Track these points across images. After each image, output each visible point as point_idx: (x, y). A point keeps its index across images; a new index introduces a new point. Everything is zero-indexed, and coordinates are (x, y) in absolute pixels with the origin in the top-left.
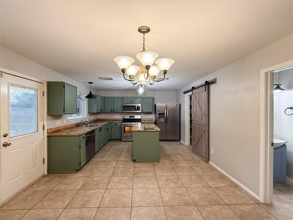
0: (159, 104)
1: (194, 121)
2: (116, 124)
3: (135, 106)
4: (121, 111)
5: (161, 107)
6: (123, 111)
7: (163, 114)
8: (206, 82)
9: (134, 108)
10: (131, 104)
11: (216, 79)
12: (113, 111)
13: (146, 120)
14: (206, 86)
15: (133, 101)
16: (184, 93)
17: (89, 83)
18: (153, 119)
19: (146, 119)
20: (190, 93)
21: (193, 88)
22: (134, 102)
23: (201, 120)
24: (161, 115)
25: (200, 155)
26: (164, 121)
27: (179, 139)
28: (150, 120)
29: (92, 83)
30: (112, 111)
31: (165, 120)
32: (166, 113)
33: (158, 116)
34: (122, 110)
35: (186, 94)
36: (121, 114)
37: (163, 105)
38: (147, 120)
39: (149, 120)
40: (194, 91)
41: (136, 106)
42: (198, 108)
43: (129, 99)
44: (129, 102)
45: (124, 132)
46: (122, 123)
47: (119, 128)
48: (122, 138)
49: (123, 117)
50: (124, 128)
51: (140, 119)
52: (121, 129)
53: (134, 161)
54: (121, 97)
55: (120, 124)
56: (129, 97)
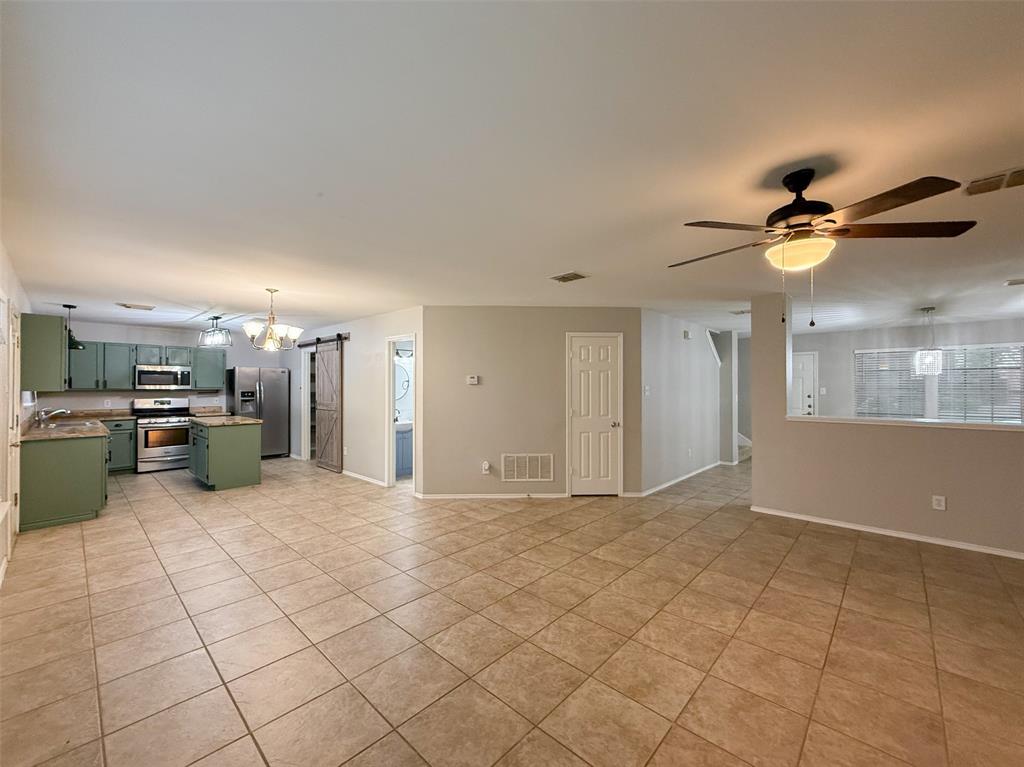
0: (243, 369)
1: (320, 404)
2: (117, 426)
3: (176, 374)
4: (131, 387)
5: (247, 376)
6: (138, 387)
7: (253, 394)
8: (339, 336)
9: (172, 377)
10: (160, 364)
11: (349, 333)
12: (101, 384)
13: (203, 410)
14: (339, 342)
15: (167, 358)
16: (299, 346)
17: (65, 306)
18: (221, 407)
19: (204, 408)
20: (313, 349)
21: (319, 340)
22: (170, 361)
24: (248, 396)
25: (328, 466)
26: (255, 411)
27: (286, 451)
28: (214, 412)
29: (75, 307)
30: (97, 385)
31: (257, 407)
32: (258, 392)
33: (241, 398)
34: (134, 384)
35: (304, 350)
36: (124, 397)
37: (252, 370)
38: (207, 410)
40: (321, 347)
41: (179, 373)
42: (326, 379)
43: (156, 351)
44: (156, 360)
45: (146, 446)
46: (140, 421)
47: (128, 436)
48: (139, 464)
49: (133, 403)
50: (146, 433)
51: (187, 409)
52: (134, 436)
53: (211, 488)
54: (129, 345)
55: (131, 425)
56: (157, 347)
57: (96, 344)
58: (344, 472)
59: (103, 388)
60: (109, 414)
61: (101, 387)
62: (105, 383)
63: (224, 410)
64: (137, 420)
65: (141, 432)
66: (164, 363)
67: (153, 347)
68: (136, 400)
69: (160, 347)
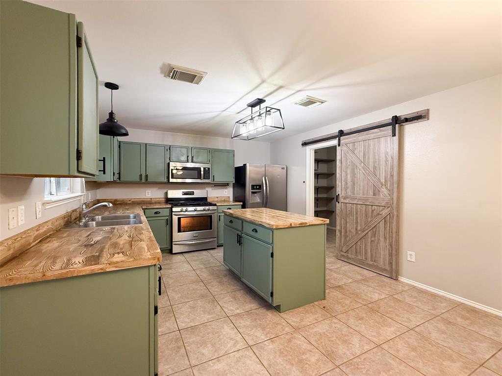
1: (345, 198)
2: (156, 213)
3: (199, 169)
4: (166, 180)
5: (256, 172)
6: (171, 180)
7: (260, 187)
9: (197, 172)
10: (188, 161)
11: (428, 110)
12: (143, 177)
14: (397, 125)
15: (193, 157)
17: (108, 86)
18: (229, 197)
19: (217, 197)
21: (342, 133)
22: (194, 160)
23: (374, 195)
24: (257, 189)
25: (369, 265)
26: (261, 202)
28: (224, 201)
30: (141, 179)
31: (263, 198)
32: (264, 185)
33: (251, 190)
34: (168, 178)
35: (309, 147)
36: (160, 188)
38: (220, 199)
39: (223, 199)
40: (347, 139)
41: (202, 169)
43: (184, 151)
44: (184, 158)
45: (179, 231)
46: (174, 209)
47: (165, 221)
48: (173, 245)
49: (166, 193)
50: (179, 219)
51: (206, 199)
52: (170, 222)
53: (277, 309)
54: (164, 146)
55: (167, 212)
56: (184, 147)
57: (140, 144)
58: (402, 279)
59: (145, 181)
60: (150, 202)
61: (143, 180)
62: (147, 176)
63: (231, 199)
64: (171, 208)
65: (175, 218)
66: (190, 161)
67: (182, 147)
68: (169, 191)
69: (187, 148)
